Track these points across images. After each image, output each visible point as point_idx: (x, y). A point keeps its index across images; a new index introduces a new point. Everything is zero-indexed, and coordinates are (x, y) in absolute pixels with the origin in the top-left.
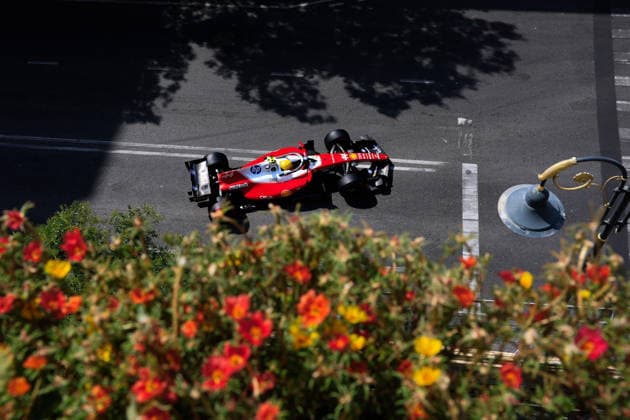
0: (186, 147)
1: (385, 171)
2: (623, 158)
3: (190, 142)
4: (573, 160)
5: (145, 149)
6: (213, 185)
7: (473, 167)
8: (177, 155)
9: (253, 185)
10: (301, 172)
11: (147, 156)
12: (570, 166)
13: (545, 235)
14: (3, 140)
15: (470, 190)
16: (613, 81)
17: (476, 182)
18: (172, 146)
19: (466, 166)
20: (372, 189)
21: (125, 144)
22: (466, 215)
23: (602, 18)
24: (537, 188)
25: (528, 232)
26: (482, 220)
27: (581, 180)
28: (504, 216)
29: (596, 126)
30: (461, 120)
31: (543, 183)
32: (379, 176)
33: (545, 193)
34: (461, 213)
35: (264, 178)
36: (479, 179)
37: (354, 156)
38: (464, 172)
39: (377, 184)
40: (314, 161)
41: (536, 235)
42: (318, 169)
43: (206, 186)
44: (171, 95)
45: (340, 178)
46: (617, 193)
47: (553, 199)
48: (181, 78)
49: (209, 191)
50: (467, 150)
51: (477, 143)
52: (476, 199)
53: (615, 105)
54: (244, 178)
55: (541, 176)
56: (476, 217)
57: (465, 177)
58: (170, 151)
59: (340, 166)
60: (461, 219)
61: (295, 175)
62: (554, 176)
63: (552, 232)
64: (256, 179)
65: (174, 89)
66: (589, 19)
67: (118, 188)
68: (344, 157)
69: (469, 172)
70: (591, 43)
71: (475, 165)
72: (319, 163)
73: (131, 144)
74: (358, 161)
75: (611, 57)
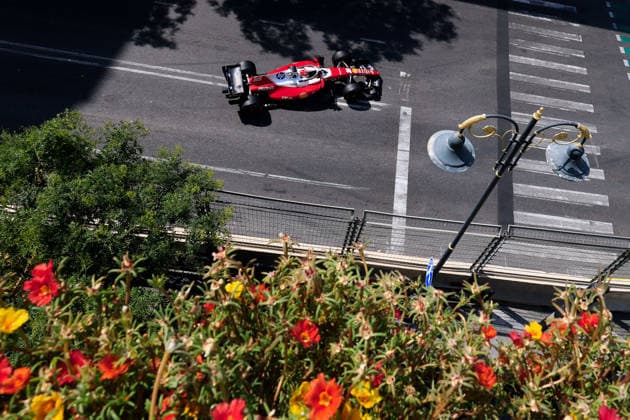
0: (179, 71)
1: (376, 83)
2: (513, 113)
3: (182, 66)
4: (484, 116)
5: (141, 68)
6: (245, 86)
7: (408, 110)
8: (169, 76)
9: (278, 88)
10: (316, 80)
11: (141, 74)
12: (481, 120)
13: (460, 170)
14: (4, 46)
15: (405, 128)
16: (508, 57)
17: (410, 122)
18: (164, 68)
19: (404, 109)
20: (367, 96)
21: (123, 62)
22: (400, 146)
23: (503, 13)
24: (457, 134)
25: (448, 168)
26: (412, 152)
27: (488, 131)
28: (431, 153)
29: (495, 88)
30: (402, 74)
31: (461, 131)
32: (373, 87)
33: (462, 138)
34: (397, 145)
35: (287, 83)
36: (412, 119)
37: (355, 71)
38: (401, 113)
39: (372, 92)
40: (325, 72)
41: (454, 170)
42: (329, 78)
43: (240, 87)
44: (179, 25)
45: (344, 86)
46: (512, 142)
47: (468, 143)
48: (188, 12)
49: (241, 90)
50: (405, 97)
51: (412, 92)
52: (409, 135)
53: (509, 75)
54: (271, 82)
55: (460, 126)
56: (408, 149)
57: (402, 117)
58: (163, 72)
59: (345, 78)
60: (397, 149)
61: (311, 82)
62: (470, 126)
63: (465, 169)
64: (280, 83)
65: (181, 20)
66: (494, 12)
67: (111, 99)
68: (348, 71)
69: (405, 114)
70: (495, 29)
71: (410, 109)
72: (329, 74)
73: (130, 63)
74: (358, 74)
75: (508, 42)
